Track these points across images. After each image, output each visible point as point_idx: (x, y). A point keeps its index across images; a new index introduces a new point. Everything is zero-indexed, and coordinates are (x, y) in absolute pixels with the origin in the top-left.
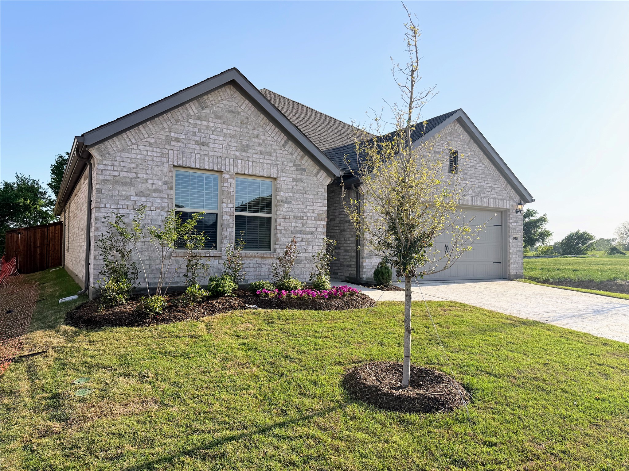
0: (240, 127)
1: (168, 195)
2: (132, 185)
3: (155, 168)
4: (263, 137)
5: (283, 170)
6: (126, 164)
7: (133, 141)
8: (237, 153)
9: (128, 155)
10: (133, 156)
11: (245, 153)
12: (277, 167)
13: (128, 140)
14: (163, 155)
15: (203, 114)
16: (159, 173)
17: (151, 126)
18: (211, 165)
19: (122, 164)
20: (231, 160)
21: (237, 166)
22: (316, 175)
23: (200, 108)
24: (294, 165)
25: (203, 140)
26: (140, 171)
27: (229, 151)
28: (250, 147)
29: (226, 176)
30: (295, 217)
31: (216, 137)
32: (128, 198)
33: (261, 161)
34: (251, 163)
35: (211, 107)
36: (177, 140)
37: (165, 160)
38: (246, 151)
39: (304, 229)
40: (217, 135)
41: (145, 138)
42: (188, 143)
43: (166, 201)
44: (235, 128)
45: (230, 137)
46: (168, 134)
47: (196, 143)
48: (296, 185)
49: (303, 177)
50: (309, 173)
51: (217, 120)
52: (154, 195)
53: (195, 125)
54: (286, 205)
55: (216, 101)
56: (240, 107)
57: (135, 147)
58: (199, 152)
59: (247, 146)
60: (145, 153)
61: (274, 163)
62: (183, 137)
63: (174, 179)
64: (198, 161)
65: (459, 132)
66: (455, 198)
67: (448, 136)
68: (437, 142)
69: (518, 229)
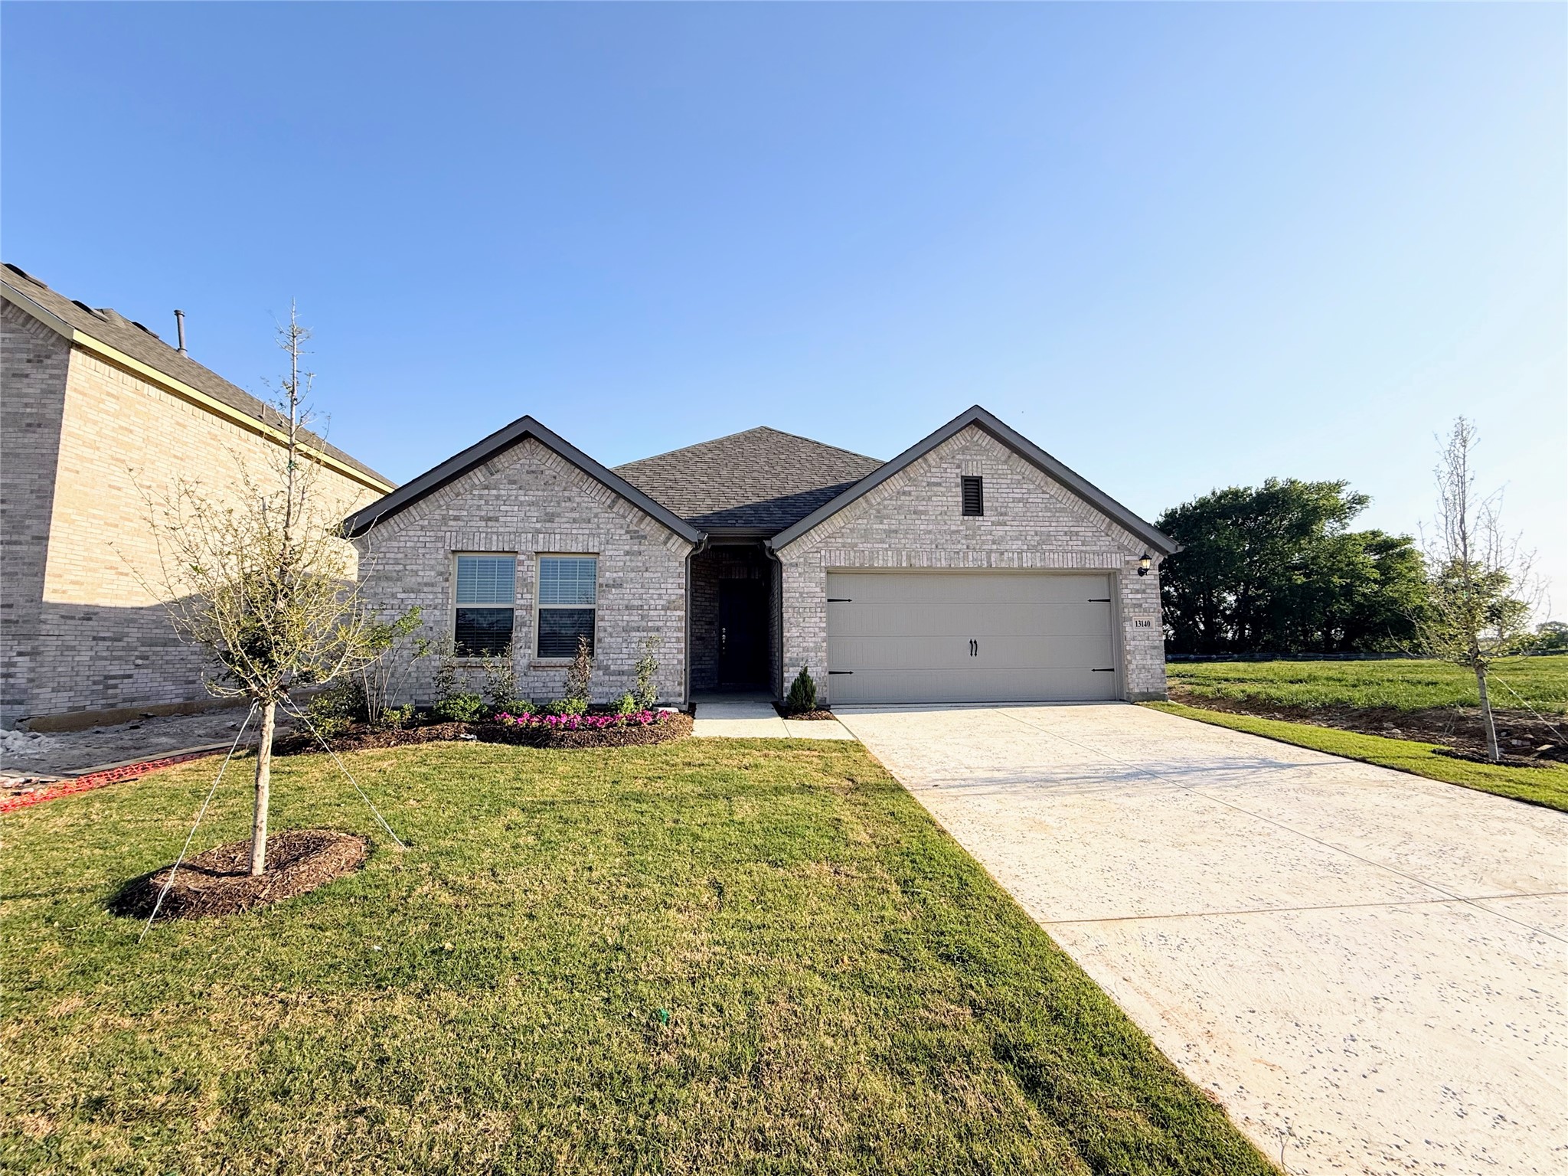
0: (544, 490)
1: (443, 588)
2: (399, 579)
3: (428, 556)
4: (578, 499)
5: (608, 541)
6: (392, 555)
7: (402, 526)
8: (538, 525)
9: (395, 544)
10: (402, 544)
11: (550, 524)
12: (599, 537)
13: (396, 526)
14: (438, 539)
15: (492, 481)
16: (433, 562)
17: (424, 506)
18: (500, 544)
19: (388, 555)
20: (530, 536)
21: (537, 542)
22: (665, 543)
23: (488, 474)
24: (627, 532)
25: (491, 514)
26: (408, 562)
27: (526, 524)
28: (559, 515)
29: (521, 557)
30: (627, 608)
31: (508, 508)
32: (394, 596)
33: (574, 531)
34: (558, 537)
35: (504, 471)
36: (456, 518)
37: (440, 545)
38: (551, 521)
39: (644, 624)
40: (510, 505)
42: (470, 521)
43: (440, 596)
44: (536, 493)
45: (529, 505)
46: (445, 512)
47: (482, 518)
48: (631, 561)
49: (642, 548)
50: (652, 541)
51: (510, 487)
52: (425, 589)
53: (481, 497)
54: (613, 590)
55: (510, 462)
56: (544, 464)
57: (404, 533)
58: (485, 530)
59: (553, 515)
60: (416, 539)
61: (594, 531)
62: (465, 513)
63: (454, 568)
64: (483, 542)
65: (984, 444)
66: (979, 558)
67: (959, 454)
68: (934, 468)
69: (1147, 605)
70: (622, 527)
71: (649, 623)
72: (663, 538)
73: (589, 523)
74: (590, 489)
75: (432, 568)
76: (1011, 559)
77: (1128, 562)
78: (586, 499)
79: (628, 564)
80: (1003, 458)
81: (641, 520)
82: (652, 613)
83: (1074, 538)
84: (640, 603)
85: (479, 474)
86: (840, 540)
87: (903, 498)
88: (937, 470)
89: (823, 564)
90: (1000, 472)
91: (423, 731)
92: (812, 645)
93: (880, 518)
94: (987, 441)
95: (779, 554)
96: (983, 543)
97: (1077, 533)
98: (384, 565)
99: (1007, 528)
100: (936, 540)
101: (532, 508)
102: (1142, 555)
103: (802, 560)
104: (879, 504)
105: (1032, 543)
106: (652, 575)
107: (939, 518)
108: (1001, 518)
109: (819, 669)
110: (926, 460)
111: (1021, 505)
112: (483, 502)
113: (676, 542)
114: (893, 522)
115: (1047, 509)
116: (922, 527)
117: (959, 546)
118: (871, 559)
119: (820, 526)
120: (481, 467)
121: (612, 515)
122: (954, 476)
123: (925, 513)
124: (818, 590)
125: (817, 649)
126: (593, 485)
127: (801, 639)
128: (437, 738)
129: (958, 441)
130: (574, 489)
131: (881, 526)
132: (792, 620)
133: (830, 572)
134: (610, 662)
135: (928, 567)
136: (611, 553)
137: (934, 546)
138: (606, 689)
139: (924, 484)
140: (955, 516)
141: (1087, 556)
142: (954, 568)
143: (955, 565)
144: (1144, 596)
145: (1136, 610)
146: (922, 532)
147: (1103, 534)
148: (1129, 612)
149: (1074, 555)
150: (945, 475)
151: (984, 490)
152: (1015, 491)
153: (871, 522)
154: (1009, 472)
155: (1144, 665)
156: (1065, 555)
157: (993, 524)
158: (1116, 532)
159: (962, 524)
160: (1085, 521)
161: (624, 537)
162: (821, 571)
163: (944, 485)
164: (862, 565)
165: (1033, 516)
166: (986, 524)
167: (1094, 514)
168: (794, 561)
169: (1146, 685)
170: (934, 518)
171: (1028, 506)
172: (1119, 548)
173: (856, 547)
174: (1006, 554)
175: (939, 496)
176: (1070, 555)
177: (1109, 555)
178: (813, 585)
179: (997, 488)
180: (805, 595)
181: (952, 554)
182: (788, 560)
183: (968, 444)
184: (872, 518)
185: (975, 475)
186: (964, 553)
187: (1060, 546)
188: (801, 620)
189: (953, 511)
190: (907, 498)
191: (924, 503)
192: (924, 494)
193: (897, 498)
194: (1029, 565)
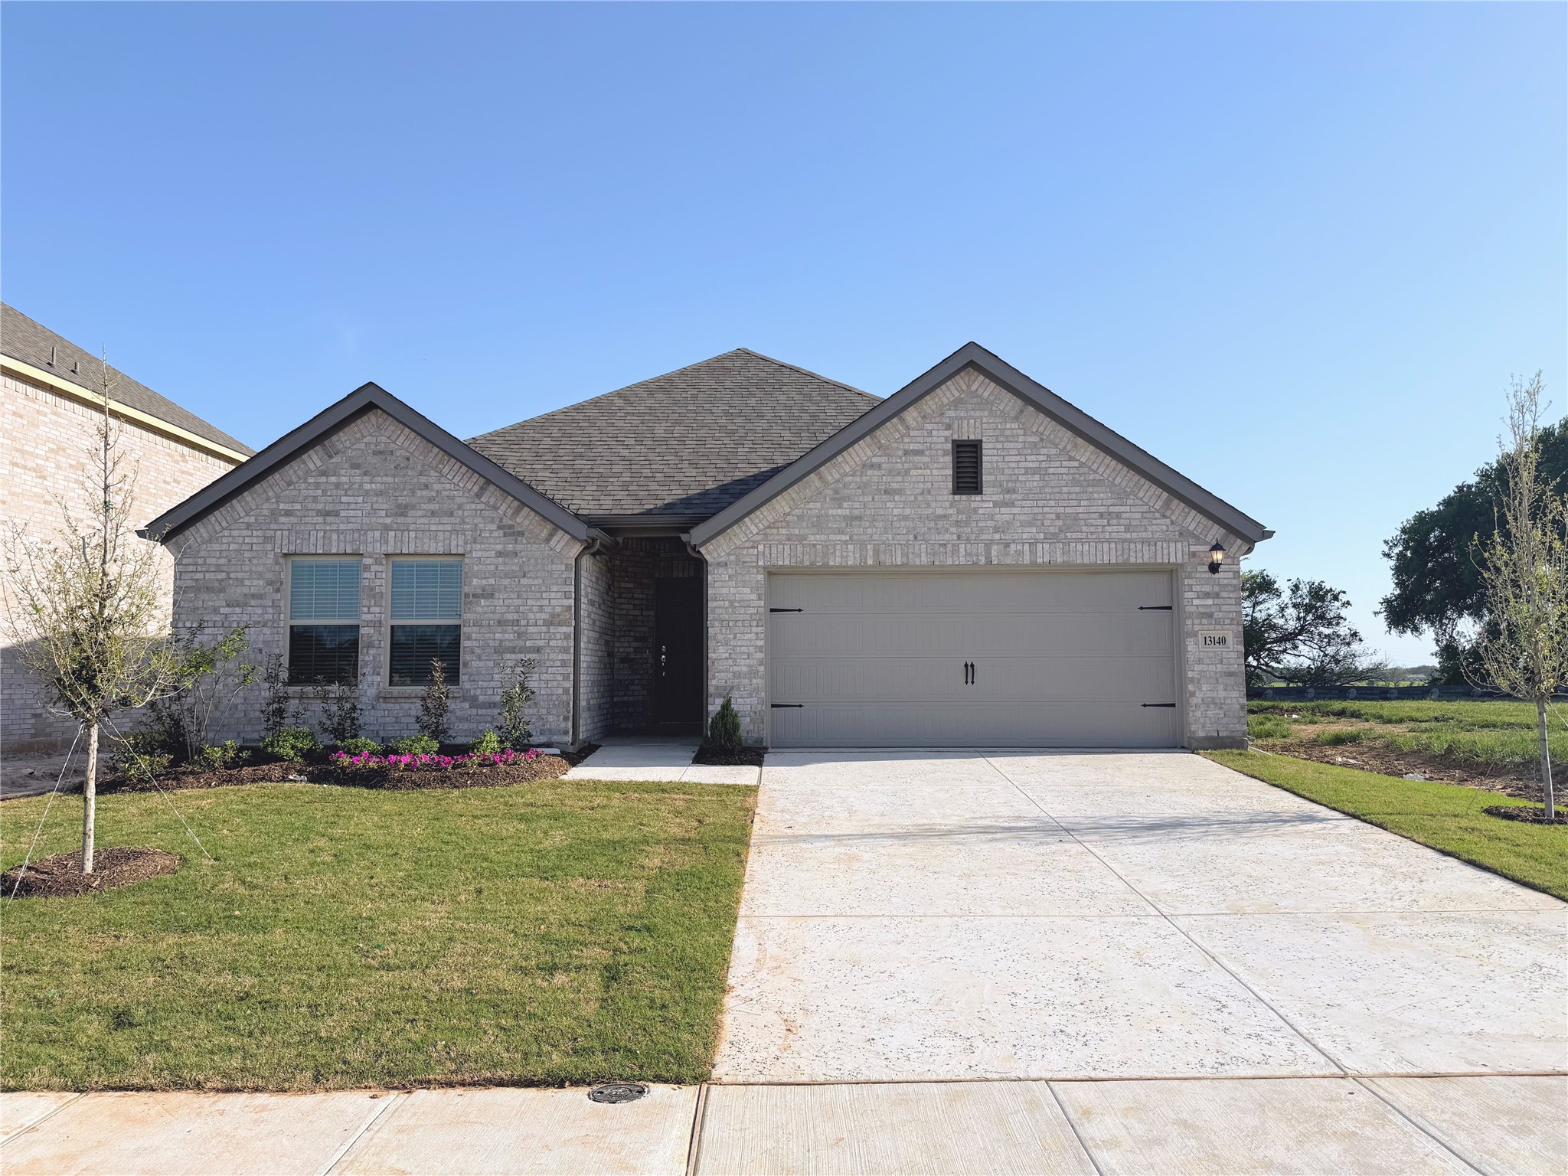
0: (394, 476)
1: (273, 601)
2: (222, 590)
3: (255, 561)
4: (437, 487)
5: (475, 539)
6: (213, 561)
7: (224, 524)
8: (388, 521)
9: (216, 547)
10: (224, 547)
11: (402, 518)
12: (464, 535)
13: (217, 524)
14: (267, 539)
15: (331, 466)
16: (260, 569)
17: (249, 499)
18: (342, 545)
19: (208, 561)
20: (377, 534)
21: (387, 542)
22: (548, 540)
23: (326, 457)
24: (500, 528)
25: (330, 508)
26: (233, 569)
27: (373, 520)
28: (414, 507)
29: (368, 561)
30: (500, 623)
31: (351, 499)
32: (216, 610)
33: (433, 528)
34: (412, 534)
35: (344, 452)
36: (288, 513)
37: (269, 547)
38: (404, 515)
39: (521, 643)
40: (353, 496)
41: (241, 518)
42: (305, 516)
43: (270, 610)
44: (385, 479)
45: (377, 495)
46: (274, 506)
47: (319, 513)
48: (504, 564)
49: (519, 547)
50: (531, 538)
51: (353, 472)
52: (253, 602)
53: (317, 485)
54: (482, 601)
55: (353, 441)
56: (394, 442)
57: (226, 533)
58: (322, 527)
59: (406, 506)
60: (241, 540)
61: (458, 527)
62: (298, 507)
63: (286, 576)
64: (320, 542)
65: (986, 394)
66: (975, 551)
67: (949, 410)
68: (913, 430)
69: (1221, 615)
70: (492, 522)
71: (528, 642)
72: (545, 533)
73: (452, 516)
74: (452, 473)
75: (260, 576)
76: (1019, 553)
77: (1194, 554)
78: (448, 486)
79: (501, 568)
80: (1013, 414)
81: (517, 512)
82: (531, 629)
83: (1114, 522)
84: (516, 617)
85: (315, 457)
86: (783, 531)
87: (870, 472)
88: (919, 433)
89: (761, 563)
90: (1008, 433)
91: (247, 771)
92: (744, 669)
93: (839, 500)
94: (990, 390)
95: (703, 550)
96: (981, 531)
97: (1118, 515)
98: (204, 572)
99: (1016, 510)
100: (914, 528)
101: (380, 499)
102: (1214, 543)
103: (733, 558)
104: (838, 481)
105: (1052, 529)
106: (531, 582)
107: (920, 498)
108: (1008, 496)
109: (754, 700)
110: (903, 420)
111: (1037, 477)
112: (319, 492)
113: (560, 540)
114: (857, 505)
115: (1075, 482)
116: (896, 511)
117: (947, 537)
118: (825, 555)
119: (758, 513)
120: (318, 448)
121: (479, 507)
122: (941, 441)
123: (899, 492)
124: (754, 597)
125: (752, 673)
126: (456, 467)
127: (730, 662)
128: (263, 779)
129: (949, 392)
130: (432, 473)
131: (839, 512)
132: (720, 637)
133: (771, 573)
134: (479, 691)
135: (903, 565)
136: (479, 554)
137: (911, 537)
138: (473, 726)
139: (900, 453)
140: (942, 495)
141: (1132, 546)
142: (939, 566)
143: (940, 562)
144: (1216, 601)
145: (1205, 621)
146: (895, 519)
147: (1157, 515)
148: (1193, 625)
149: (1113, 545)
150: (929, 440)
151: (984, 459)
152: (1029, 458)
153: (827, 506)
154: (1021, 432)
155: (1213, 698)
156: (1099, 546)
157: (996, 504)
158: (1177, 512)
159: (951, 506)
160: (1131, 497)
161: (496, 534)
162: (758, 572)
163: (927, 453)
164: (812, 563)
165: (1054, 493)
166: (985, 505)
167: (1146, 487)
168: (723, 559)
169: (1215, 727)
170: (912, 498)
171: (1046, 478)
172: (1181, 534)
173: (806, 540)
174: (1013, 546)
175: (921, 469)
176: (1106, 546)
177: (1165, 545)
178: (748, 590)
179: (1004, 456)
180: (736, 605)
181: (937, 546)
182: (715, 559)
183: (963, 396)
184: (828, 500)
185: (972, 437)
186: (953, 545)
187: (1092, 533)
188: (731, 636)
189: (940, 488)
190: (876, 473)
191: (900, 479)
192: (899, 466)
193: (862, 472)
194: (1046, 560)
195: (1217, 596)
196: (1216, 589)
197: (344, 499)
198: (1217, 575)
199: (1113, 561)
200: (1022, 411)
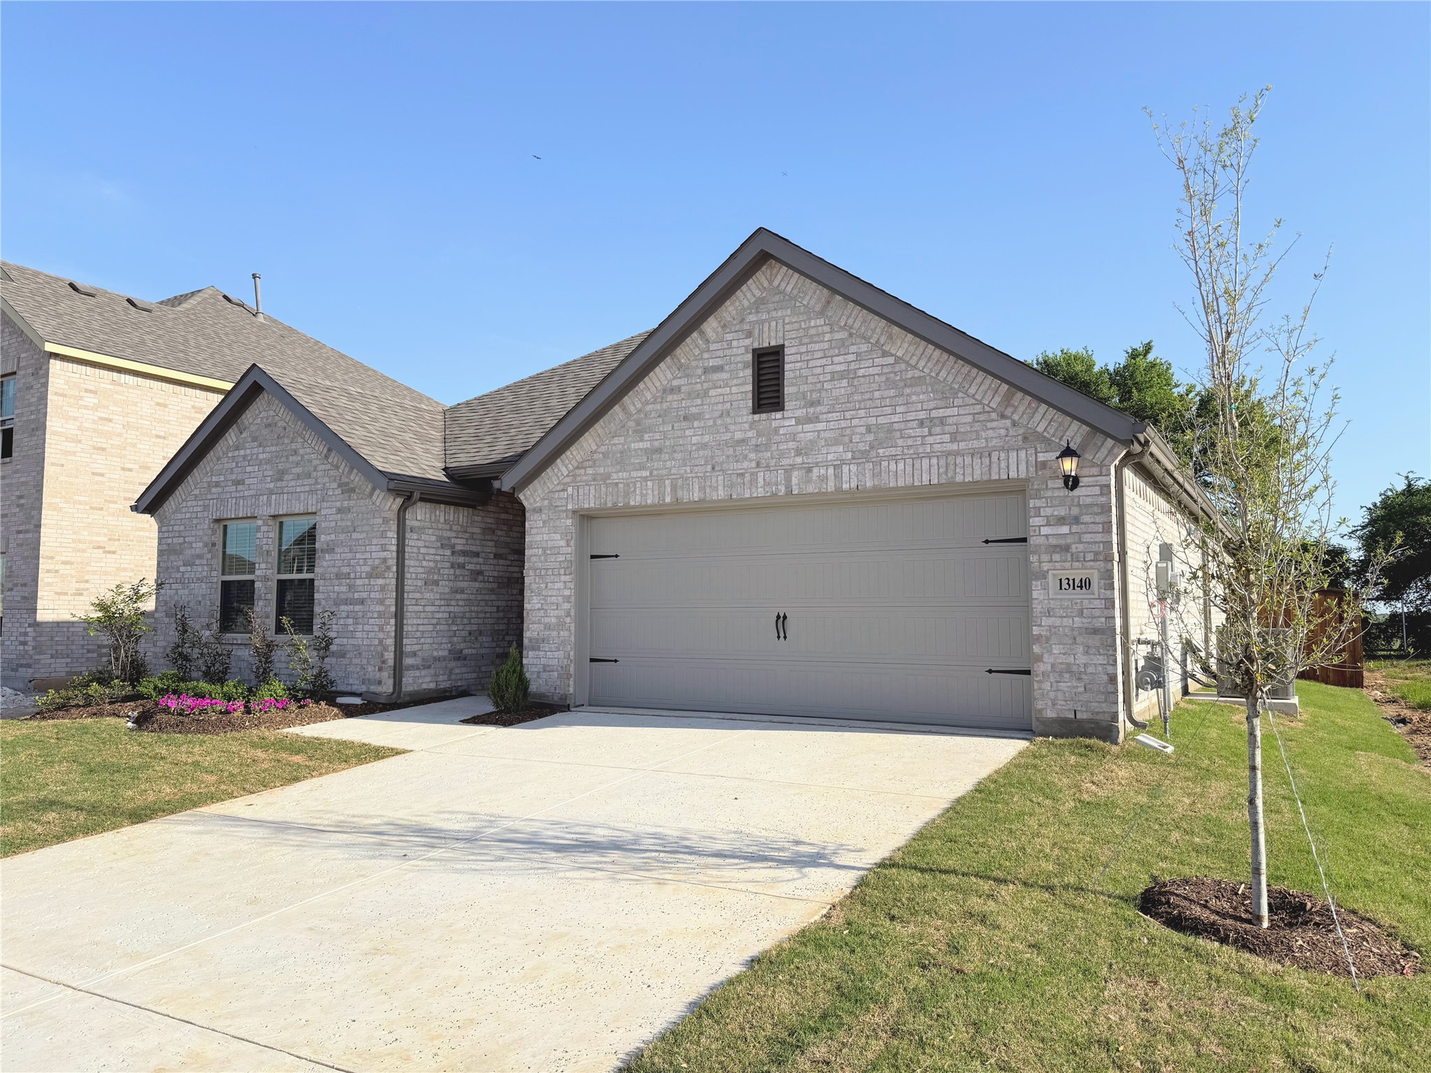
1: (207, 560)
2: (181, 552)
3: (198, 527)
5: (323, 497)
9: (179, 516)
10: (183, 516)
11: (280, 483)
12: (317, 494)
13: (180, 497)
14: (205, 508)
15: (241, 441)
16: (201, 533)
18: (245, 509)
19: (175, 528)
20: (265, 498)
21: (270, 505)
23: (240, 434)
24: (339, 486)
25: (239, 477)
26: (187, 534)
27: (264, 485)
28: (287, 472)
29: (259, 522)
30: (337, 576)
31: (251, 469)
32: (178, 569)
33: (298, 489)
34: (286, 497)
35: (249, 428)
36: (217, 484)
37: (206, 514)
38: (281, 479)
39: (350, 595)
40: (253, 465)
41: (192, 490)
42: (226, 486)
44: (271, 448)
45: (266, 463)
46: (210, 479)
47: (234, 482)
48: (342, 520)
49: (352, 503)
50: (360, 494)
51: (253, 444)
52: (197, 562)
53: (233, 458)
54: (328, 555)
55: (254, 416)
56: (277, 415)
57: (184, 504)
58: (235, 494)
59: (283, 472)
60: (191, 510)
62: (222, 478)
64: (234, 508)
65: (789, 289)
66: (774, 480)
67: (750, 313)
68: (714, 342)
69: (1081, 547)
70: (335, 480)
71: (356, 594)
72: (370, 489)
73: (310, 478)
74: (311, 440)
75: (201, 539)
76: (823, 479)
77: (1041, 464)
78: (308, 450)
79: (339, 523)
80: (818, 308)
81: (350, 472)
82: (359, 582)
83: (937, 430)
84: (348, 570)
85: (232, 436)
86: (590, 471)
87: (670, 398)
88: (718, 346)
89: (570, 507)
90: (812, 332)
92: (554, 620)
93: (640, 433)
94: (793, 282)
95: (521, 497)
98: (173, 538)
99: (820, 426)
100: (712, 457)
101: (268, 467)
102: (1064, 446)
103: (546, 503)
104: (639, 411)
105: (862, 447)
106: (359, 536)
107: (719, 422)
108: (811, 410)
109: (560, 654)
110: (701, 334)
111: (844, 383)
112: (234, 464)
113: (380, 494)
114: (657, 436)
115: (890, 384)
116: (695, 440)
117: (746, 464)
118: (627, 494)
119: (569, 453)
120: (234, 426)
121: (327, 467)
122: (741, 352)
123: (698, 417)
124: (563, 543)
125: (560, 625)
127: (542, 613)
129: (749, 294)
130: (299, 439)
131: (641, 445)
132: (534, 586)
133: (579, 517)
135: (700, 501)
136: (326, 512)
137: (709, 468)
139: (700, 371)
140: (743, 415)
141: (959, 460)
142: (736, 500)
143: (738, 495)
144: (1075, 528)
145: (1056, 557)
146: (694, 448)
147: (994, 415)
148: (1040, 562)
149: (934, 461)
150: (728, 352)
151: (787, 367)
152: (836, 359)
153: (630, 439)
154: (827, 329)
155: (1069, 665)
156: (917, 463)
157: (799, 421)
158: (1021, 409)
159: (751, 428)
160: (960, 395)
161: (336, 492)
162: (567, 517)
163: (727, 368)
164: (615, 504)
165: (864, 400)
166: (787, 423)
167: (979, 380)
168: (538, 504)
169: (1071, 705)
170: (711, 423)
171: (856, 383)
172: (1025, 439)
173: (609, 479)
174: (815, 470)
175: (720, 387)
176: (925, 462)
177: (1003, 455)
178: (558, 536)
179: (808, 361)
180: (548, 552)
181: (734, 477)
182: (531, 504)
183: (764, 295)
184: (630, 433)
185: (773, 343)
186: (752, 474)
187: (909, 447)
188: (543, 586)
189: (739, 408)
190: (675, 397)
191: (699, 402)
192: (699, 387)
193: (662, 398)
194: (853, 485)
195: (1076, 520)
196: (1075, 511)
197: (248, 469)
198: (1077, 492)
199: (935, 481)
200: (828, 302)
